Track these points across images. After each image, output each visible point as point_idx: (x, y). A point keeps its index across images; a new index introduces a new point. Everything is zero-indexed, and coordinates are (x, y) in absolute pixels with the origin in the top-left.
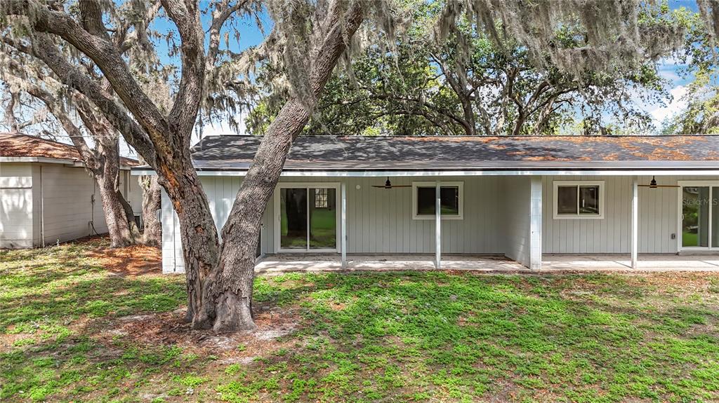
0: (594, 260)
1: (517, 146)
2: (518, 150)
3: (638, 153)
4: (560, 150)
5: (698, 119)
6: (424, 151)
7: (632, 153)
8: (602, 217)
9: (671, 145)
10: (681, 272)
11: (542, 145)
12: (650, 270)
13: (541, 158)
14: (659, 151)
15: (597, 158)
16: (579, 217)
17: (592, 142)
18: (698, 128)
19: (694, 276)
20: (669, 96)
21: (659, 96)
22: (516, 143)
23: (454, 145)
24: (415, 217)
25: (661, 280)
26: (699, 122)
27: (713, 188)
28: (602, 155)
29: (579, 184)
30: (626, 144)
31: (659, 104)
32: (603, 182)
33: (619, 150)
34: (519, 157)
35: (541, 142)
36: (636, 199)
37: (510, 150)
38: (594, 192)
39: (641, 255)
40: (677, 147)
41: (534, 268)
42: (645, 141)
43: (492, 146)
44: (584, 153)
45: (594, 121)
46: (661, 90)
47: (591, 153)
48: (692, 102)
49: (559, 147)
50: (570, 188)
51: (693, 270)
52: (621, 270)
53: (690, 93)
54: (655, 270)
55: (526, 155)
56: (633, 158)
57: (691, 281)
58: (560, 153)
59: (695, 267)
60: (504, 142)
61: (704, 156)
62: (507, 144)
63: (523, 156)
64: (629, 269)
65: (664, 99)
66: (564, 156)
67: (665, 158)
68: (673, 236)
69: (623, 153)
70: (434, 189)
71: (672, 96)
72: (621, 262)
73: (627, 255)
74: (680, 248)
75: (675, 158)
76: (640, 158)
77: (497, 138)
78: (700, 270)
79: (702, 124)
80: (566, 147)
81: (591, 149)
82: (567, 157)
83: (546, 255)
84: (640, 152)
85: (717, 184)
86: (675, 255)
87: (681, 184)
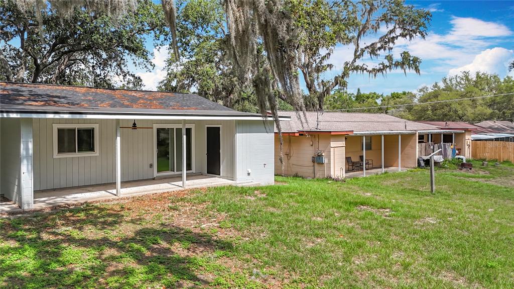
0: (89, 191)
1: (22, 91)
2: (22, 95)
3: (126, 103)
4: (64, 98)
5: (174, 84)
7: (122, 102)
8: (97, 154)
9: (150, 98)
10: (153, 194)
11: (48, 93)
12: (130, 196)
13: (42, 103)
14: (142, 101)
15: (94, 105)
16: (77, 155)
17: (93, 92)
18: (174, 90)
19: (162, 197)
20: (152, 64)
21: (146, 63)
25: (136, 204)
26: (174, 86)
27: (176, 129)
28: (99, 102)
29: (77, 126)
30: (119, 96)
31: (146, 69)
32: (98, 124)
33: (113, 99)
34: (20, 102)
35: (48, 90)
36: (119, 139)
37: (14, 94)
38: (90, 133)
39: (126, 183)
40: (155, 99)
41: (26, 207)
42: (134, 94)
44: (84, 100)
45: (102, 78)
46: (146, 59)
47: (90, 101)
48: (169, 72)
49: (63, 95)
50: (69, 130)
51: (162, 191)
52: (108, 198)
53: (168, 66)
54: (134, 195)
55: (29, 100)
56: (122, 106)
57: (158, 202)
58: (62, 100)
59: (163, 189)
60: (11, 87)
61: (171, 106)
62: (12, 90)
63: (25, 101)
64: (114, 197)
65: (149, 66)
66: (65, 103)
67: (145, 107)
68: (151, 166)
69: (115, 102)
71: (154, 65)
72: (110, 191)
74: (156, 174)
75: (152, 107)
76: (127, 106)
77: (5, 84)
78: (166, 191)
79: (176, 87)
80: (70, 95)
81: (91, 98)
82: (68, 103)
84: (129, 101)
85: (180, 126)
86: (153, 180)
87: (156, 127)
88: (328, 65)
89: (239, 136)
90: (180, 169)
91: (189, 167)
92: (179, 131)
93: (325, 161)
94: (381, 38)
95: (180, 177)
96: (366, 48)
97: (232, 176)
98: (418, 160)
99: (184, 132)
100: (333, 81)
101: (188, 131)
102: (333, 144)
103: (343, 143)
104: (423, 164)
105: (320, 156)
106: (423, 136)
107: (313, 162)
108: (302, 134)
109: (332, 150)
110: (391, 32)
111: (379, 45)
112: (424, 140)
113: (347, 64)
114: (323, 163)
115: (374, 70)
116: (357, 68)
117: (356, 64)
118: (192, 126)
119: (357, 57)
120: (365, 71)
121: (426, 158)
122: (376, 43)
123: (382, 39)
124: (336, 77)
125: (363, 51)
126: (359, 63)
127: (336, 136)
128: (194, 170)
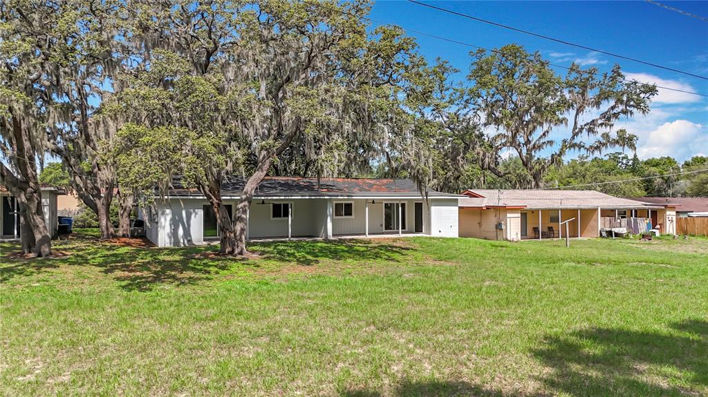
1: (313, 183)
4: (334, 186)
6: (269, 185)
7: (365, 188)
8: (354, 217)
9: (380, 184)
10: (384, 238)
11: (325, 183)
12: (373, 240)
14: (376, 187)
16: (344, 217)
22: (312, 181)
23: (283, 182)
24: (272, 219)
29: (344, 202)
30: (362, 183)
32: (354, 202)
33: (359, 186)
34: (316, 190)
36: (367, 208)
37: (311, 185)
38: (350, 206)
39: (369, 234)
40: (383, 185)
41: (329, 238)
42: (370, 182)
43: (301, 183)
49: (333, 184)
50: (339, 204)
52: (362, 238)
54: (374, 237)
56: (365, 190)
58: (334, 188)
61: (393, 189)
63: (318, 189)
64: (365, 238)
67: (378, 191)
68: (381, 225)
69: (361, 188)
70: (281, 205)
73: (365, 234)
74: (384, 231)
75: (382, 191)
76: (368, 191)
80: (336, 184)
83: (333, 235)
84: (368, 187)
85: (398, 202)
86: (383, 233)
87: (384, 202)
88: (548, 142)
89: (433, 209)
90: (398, 229)
91: (403, 227)
92: (397, 204)
93: (503, 227)
94: (601, 115)
95: (398, 233)
96: (585, 125)
97: (429, 231)
98: (600, 231)
99: (400, 205)
100: (550, 158)
101: (403, 205)
102: (509, 215)
103: (519, 215)
104: (604, 234)
105: (500, 224)
106: (625, 212)
107: (496, 228)
108: (488, 208)
109: (508, 219)
110: (613, 108)
111: (600, 122)
112: (626, 216)
113: (565, 141)
114: (502, 230)
115: (591, 147)
116: (574, 146)
117: (574, 142)
118: (406, 202)
119: (575, 135)
120: (582, 148)
121: (608, 229)
122: (597, 120)
123: (603, 116)
124: (553, 155)
125: (582, 128)
126: (577, 140)
127: (513, 209)
128: (407, 230)
